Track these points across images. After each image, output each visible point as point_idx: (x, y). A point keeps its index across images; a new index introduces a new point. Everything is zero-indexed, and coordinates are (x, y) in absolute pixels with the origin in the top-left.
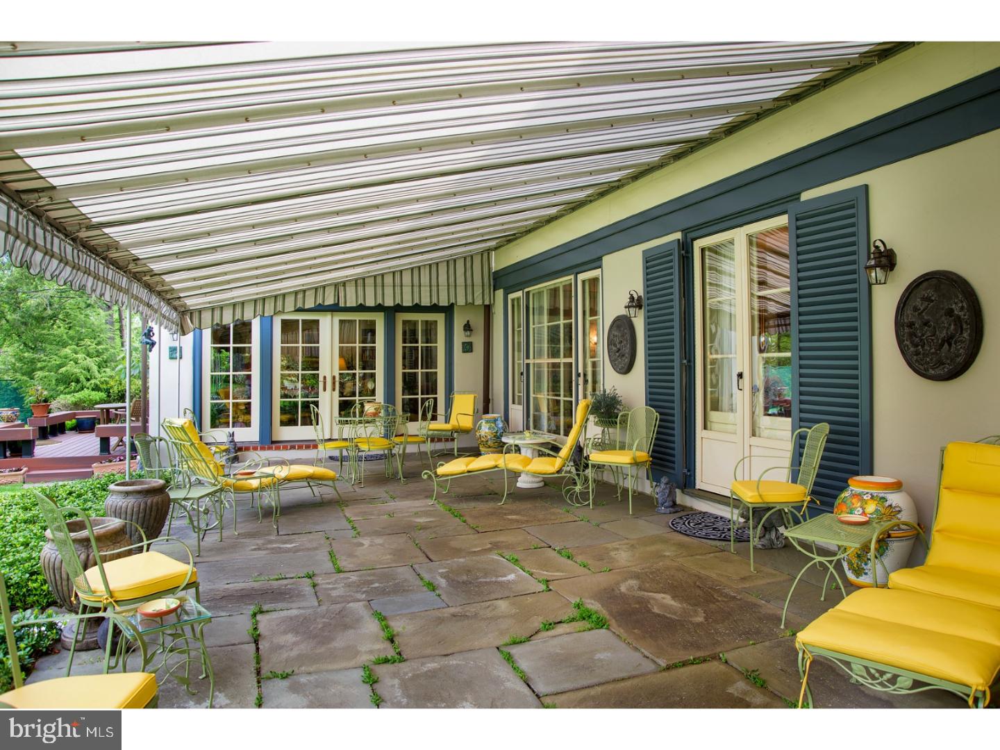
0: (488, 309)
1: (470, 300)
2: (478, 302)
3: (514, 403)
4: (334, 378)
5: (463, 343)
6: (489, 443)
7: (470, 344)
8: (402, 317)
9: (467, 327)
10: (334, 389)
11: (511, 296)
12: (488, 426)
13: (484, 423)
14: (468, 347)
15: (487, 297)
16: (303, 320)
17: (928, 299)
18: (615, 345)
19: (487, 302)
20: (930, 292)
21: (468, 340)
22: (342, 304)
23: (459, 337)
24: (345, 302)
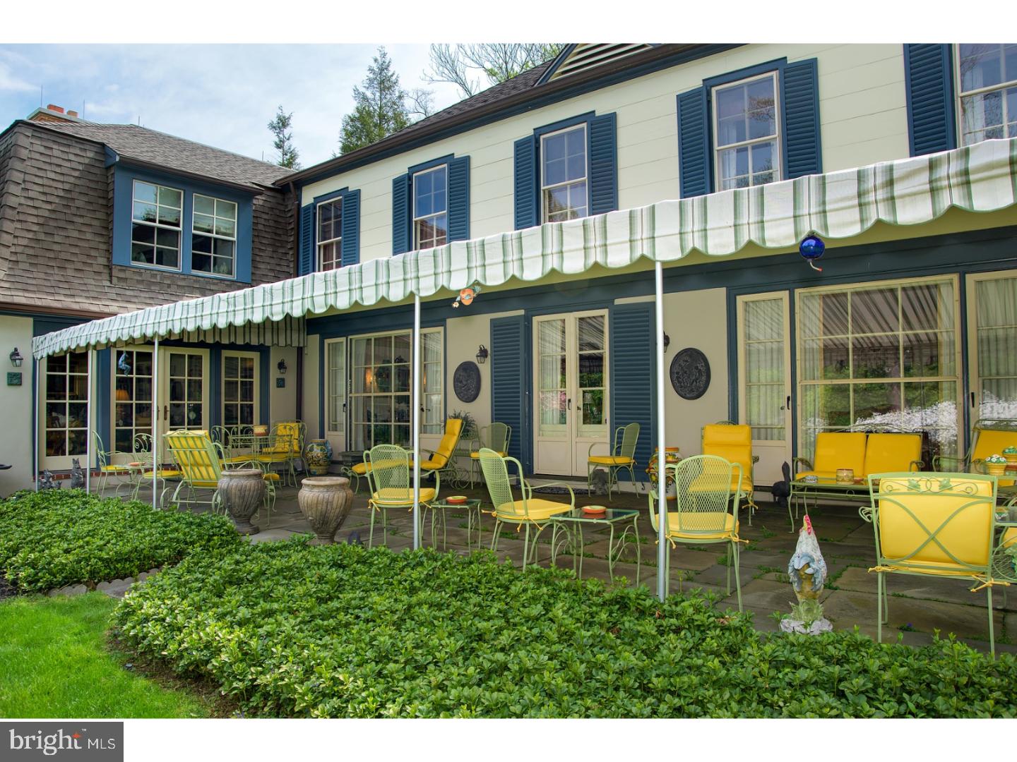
0: (300, 351)
1: (289, 342)
2: (295, 344)
3: (329, 430)
4: (165, 407)
5: (278, 379)
6: (321, 462)
7: (283, 380)
8: (226, 353)
9: (281, 366)
10: (165, 419)
11: (327, 341)
12: (320, 448)
13: (315, 446)
14: (281, 383)
15: (302, 341)
16: (137, 353)
17: (687, 361)
18: (461, 382)
19: (301, 345)
20: (687, 358)
21: (281, 376)
22: (185, 340)
23: (274, 373)
24: (189, 339)
